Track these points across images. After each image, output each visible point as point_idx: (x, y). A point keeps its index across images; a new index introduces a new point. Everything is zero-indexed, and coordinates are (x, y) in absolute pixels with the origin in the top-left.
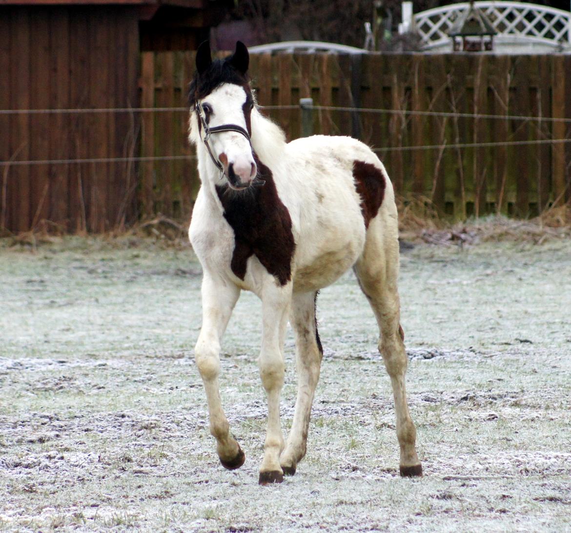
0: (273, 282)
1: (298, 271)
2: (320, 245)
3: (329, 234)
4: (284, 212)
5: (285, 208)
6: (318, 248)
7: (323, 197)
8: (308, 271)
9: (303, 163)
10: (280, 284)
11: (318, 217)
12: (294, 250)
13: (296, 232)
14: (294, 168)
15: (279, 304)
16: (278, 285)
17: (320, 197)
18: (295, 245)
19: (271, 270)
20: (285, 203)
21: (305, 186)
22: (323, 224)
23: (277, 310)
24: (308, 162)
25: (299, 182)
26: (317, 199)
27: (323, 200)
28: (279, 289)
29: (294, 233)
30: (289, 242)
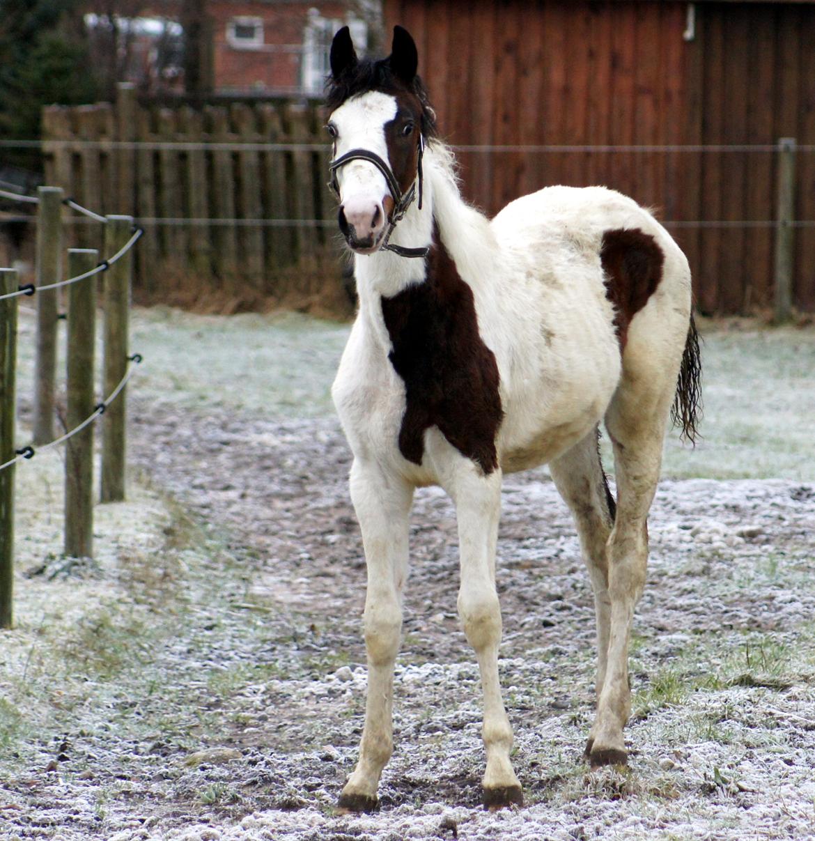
0: (473, 470)
1: (505, 455)
2: (544, 415)
3: (559, 396)
4: (488, 359)
5: (490, 354)
6: (540, 419)
7: (553, 335)
8: (522, 454)
9: (521, 277)
10: (484, 474)
11: (542, 370)
12: (501, 421)
13: (504, 392)
14: (507, 289)
15: (486, 505)
16: (480, 474)
17: (549, 335)
18: (503, 413)
19: (466, 451)
20: (491, 346)
21: (523, 320)
22: (550, 381)
23: (482, 514)
24: (529, 275)
25: (515, 313)
26: (543, 340)
27: (554, 340)
28: (483, 479)
29: (501, 394)
30: (492, 408)
